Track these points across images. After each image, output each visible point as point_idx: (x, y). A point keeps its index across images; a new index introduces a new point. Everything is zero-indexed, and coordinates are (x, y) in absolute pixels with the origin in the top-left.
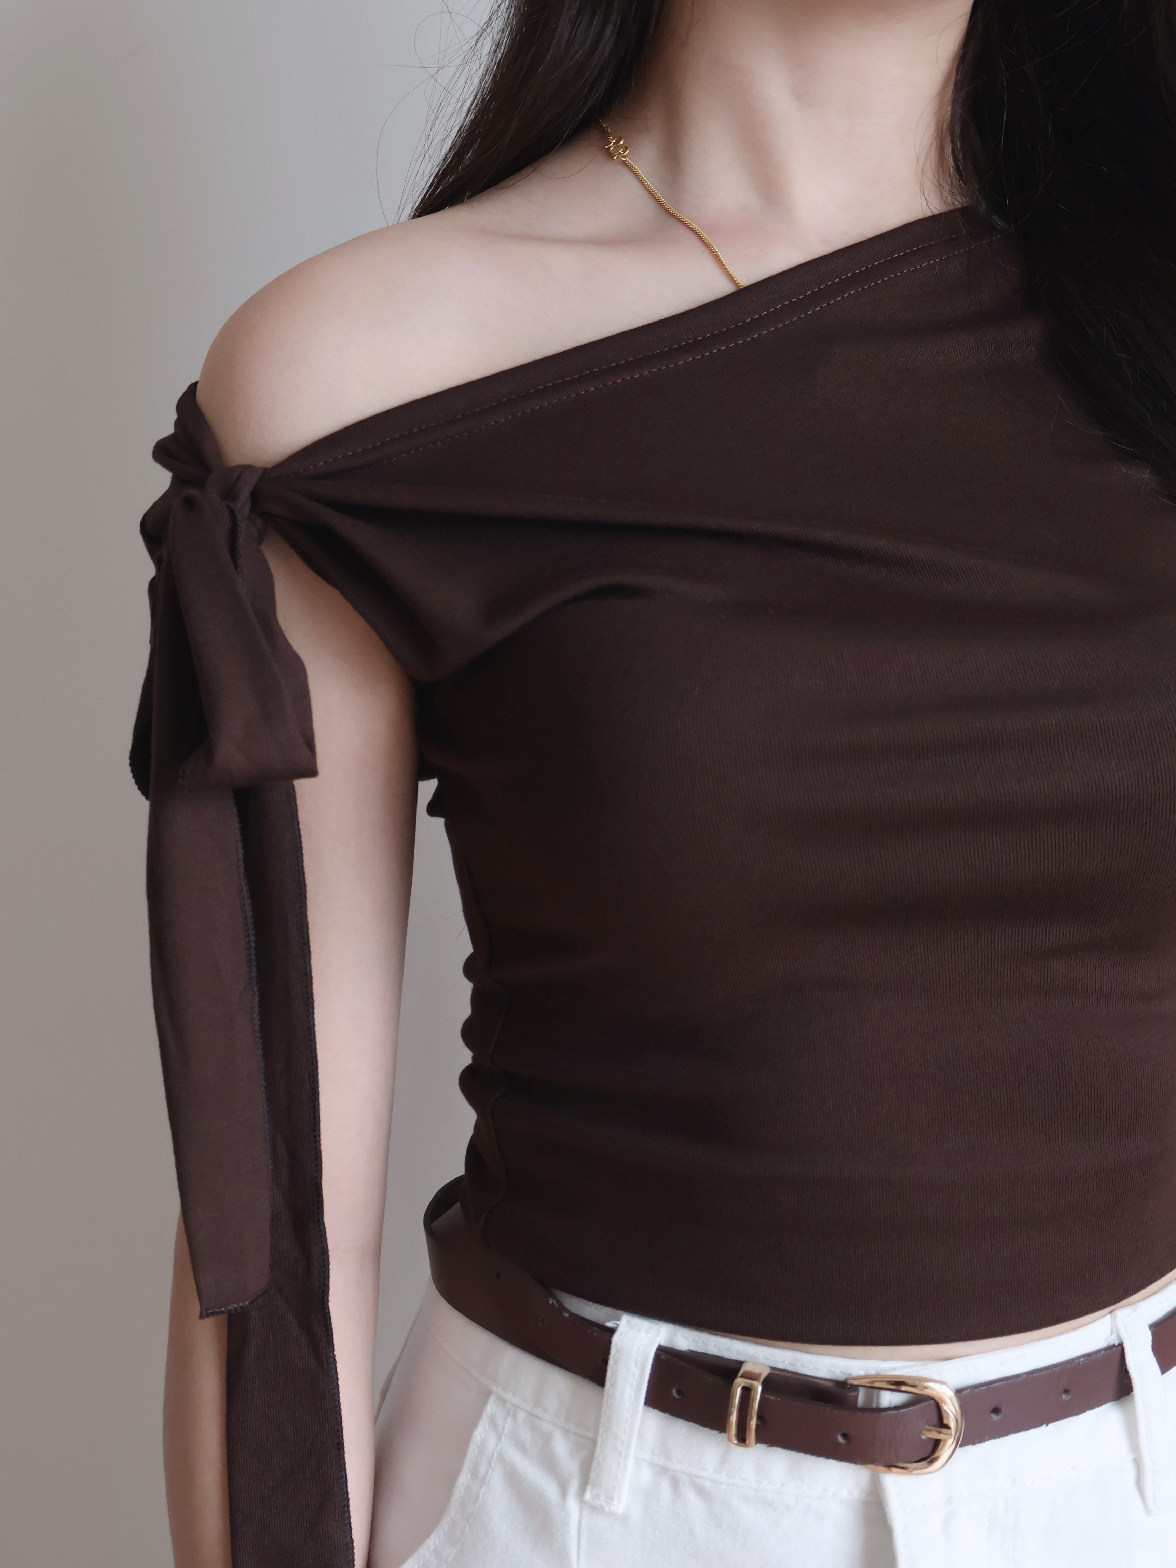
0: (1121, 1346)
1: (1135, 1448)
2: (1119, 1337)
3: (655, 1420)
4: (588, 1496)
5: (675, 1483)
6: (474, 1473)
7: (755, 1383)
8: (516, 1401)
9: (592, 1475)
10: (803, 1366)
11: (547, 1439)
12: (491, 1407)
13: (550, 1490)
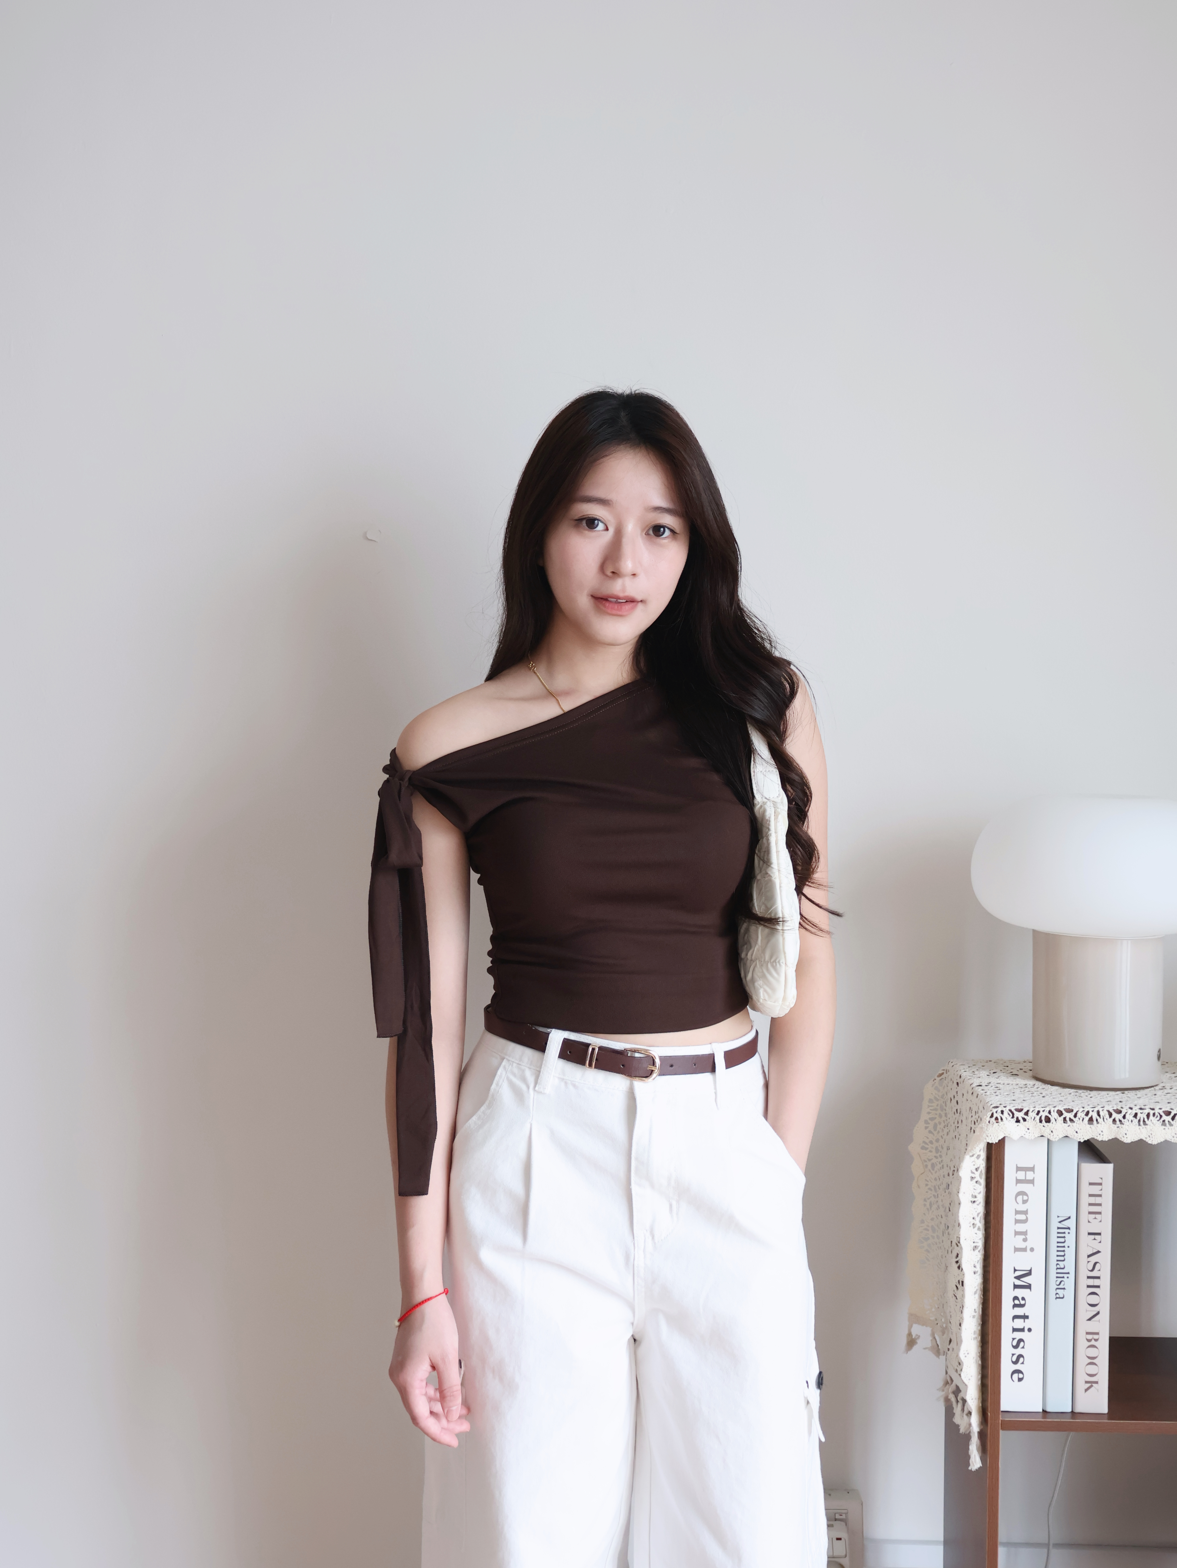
0: (713, 1052)
1: (715, 1086)
3: (562, 1063)
4: (537, 1088)
5: (566, 1083)
6: (497, 1085)
7: (596, 1047)
8: (513, 1060)
9: (539, 1081)
10: (611, 1045)
11: (523, 1071)
12: (504, 1063)
13: (524, 1087)
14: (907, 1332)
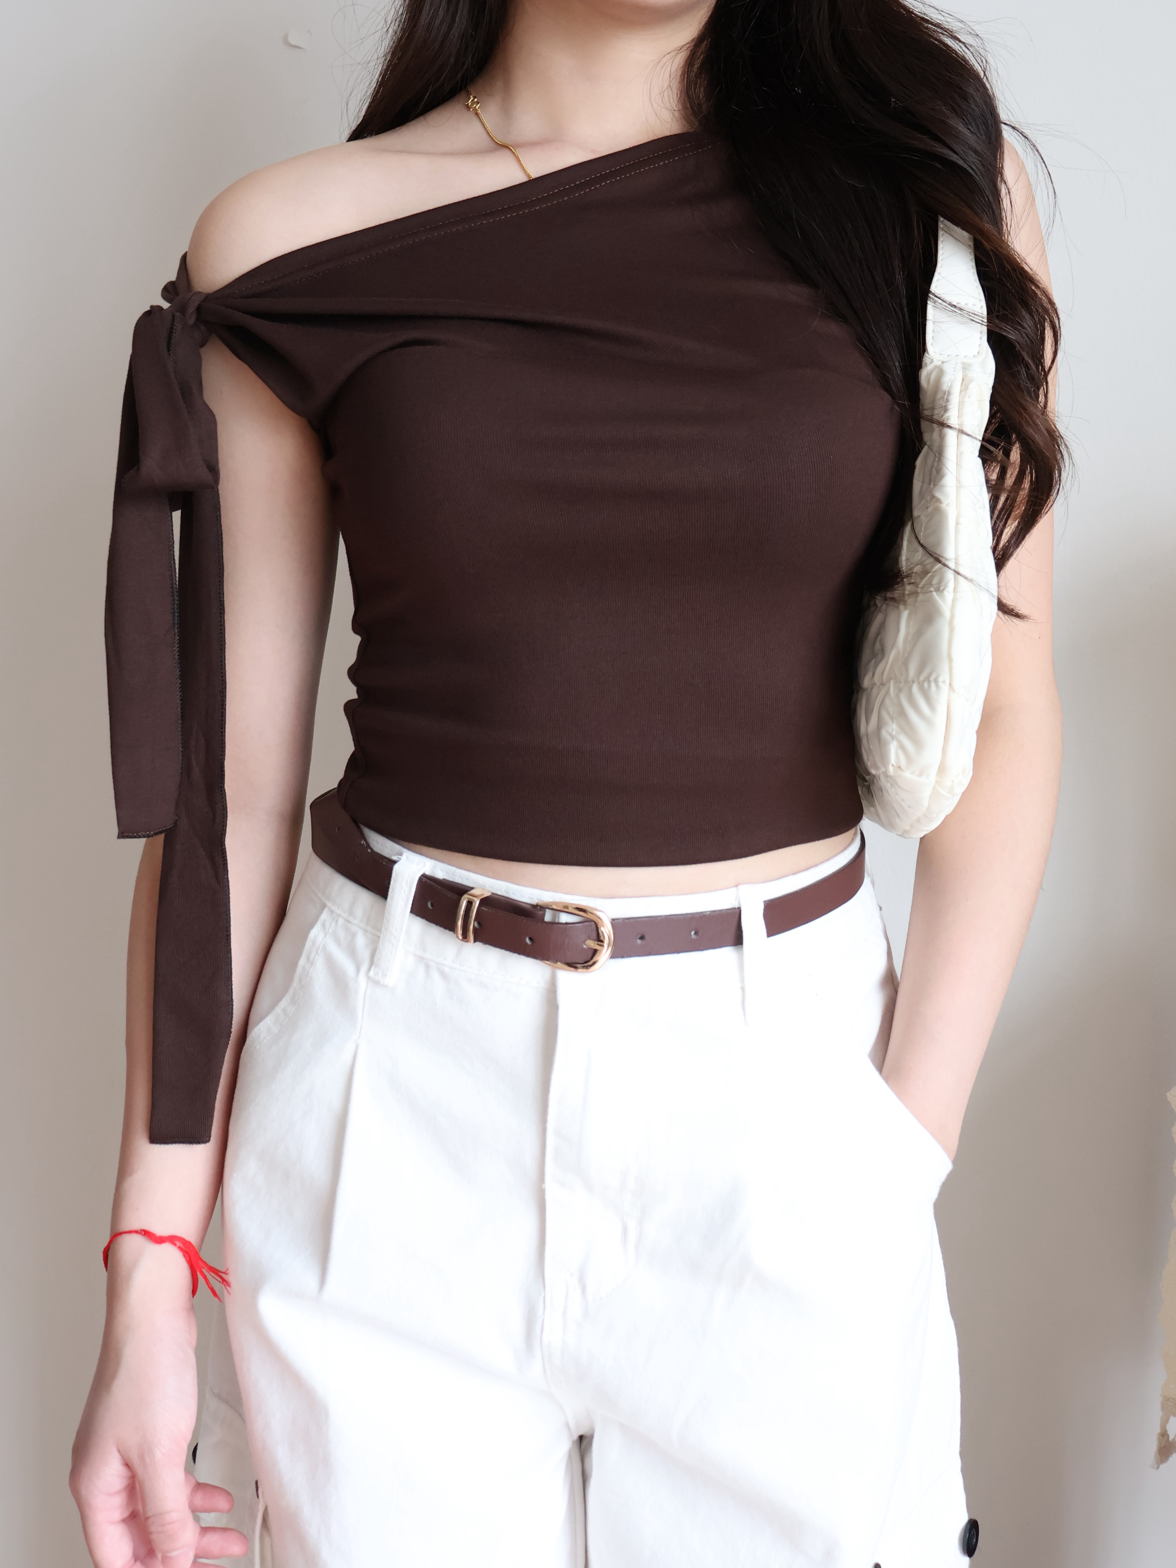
0: (739, 908)
1: (742, 980)
2: (739, 903)
4: (372, 973)
13: (349, 967)
14: (1158, 1430)
